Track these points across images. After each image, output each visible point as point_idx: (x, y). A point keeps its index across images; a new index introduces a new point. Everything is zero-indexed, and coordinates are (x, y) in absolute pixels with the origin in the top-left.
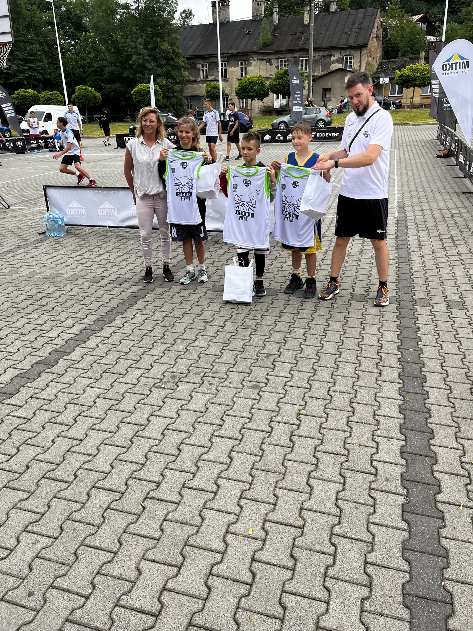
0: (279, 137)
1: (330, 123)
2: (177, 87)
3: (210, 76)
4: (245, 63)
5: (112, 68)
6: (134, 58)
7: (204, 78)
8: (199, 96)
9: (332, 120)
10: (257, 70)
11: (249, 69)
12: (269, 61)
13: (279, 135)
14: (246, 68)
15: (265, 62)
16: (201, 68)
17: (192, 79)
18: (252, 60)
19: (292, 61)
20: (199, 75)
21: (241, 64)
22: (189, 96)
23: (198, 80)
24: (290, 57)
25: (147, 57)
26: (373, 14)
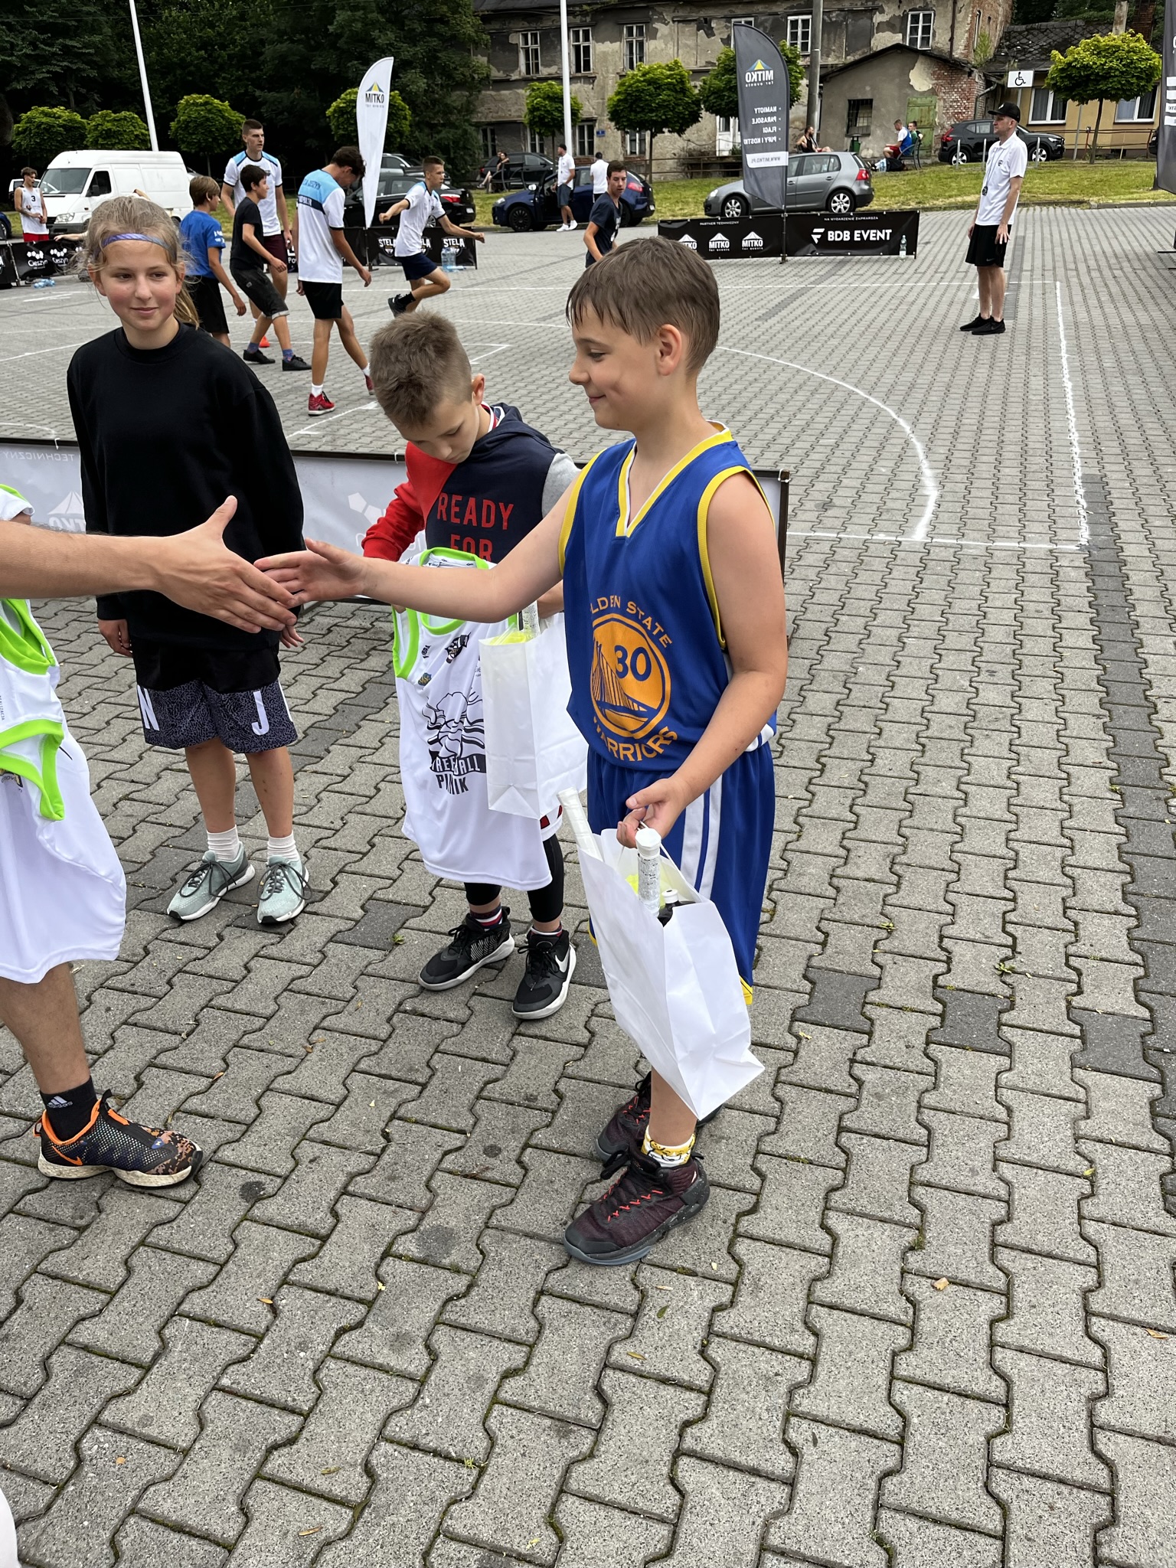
0: (719, 241)
1: (866, 198)
2: (457, 98)
3: (546, 65)
4: (640, 29)
5: (283, 47)
6: (341, 16)
7: (528, 72)
8: (515, 122)
9: (871, 190)
10: (671, 49)
11: (650, 46)
12: (705, 25)
13: (719, 236)
14: (641, 45)
15: (694, 26)
16: (521, 44)
17: (496, 74)
18: (658, 20)
19: (767, 25)
20: (517, 65)
21: (630, 33)
22: (490, 124)
23: (514, 77)
24: (762, 13)
25: (374, 15)
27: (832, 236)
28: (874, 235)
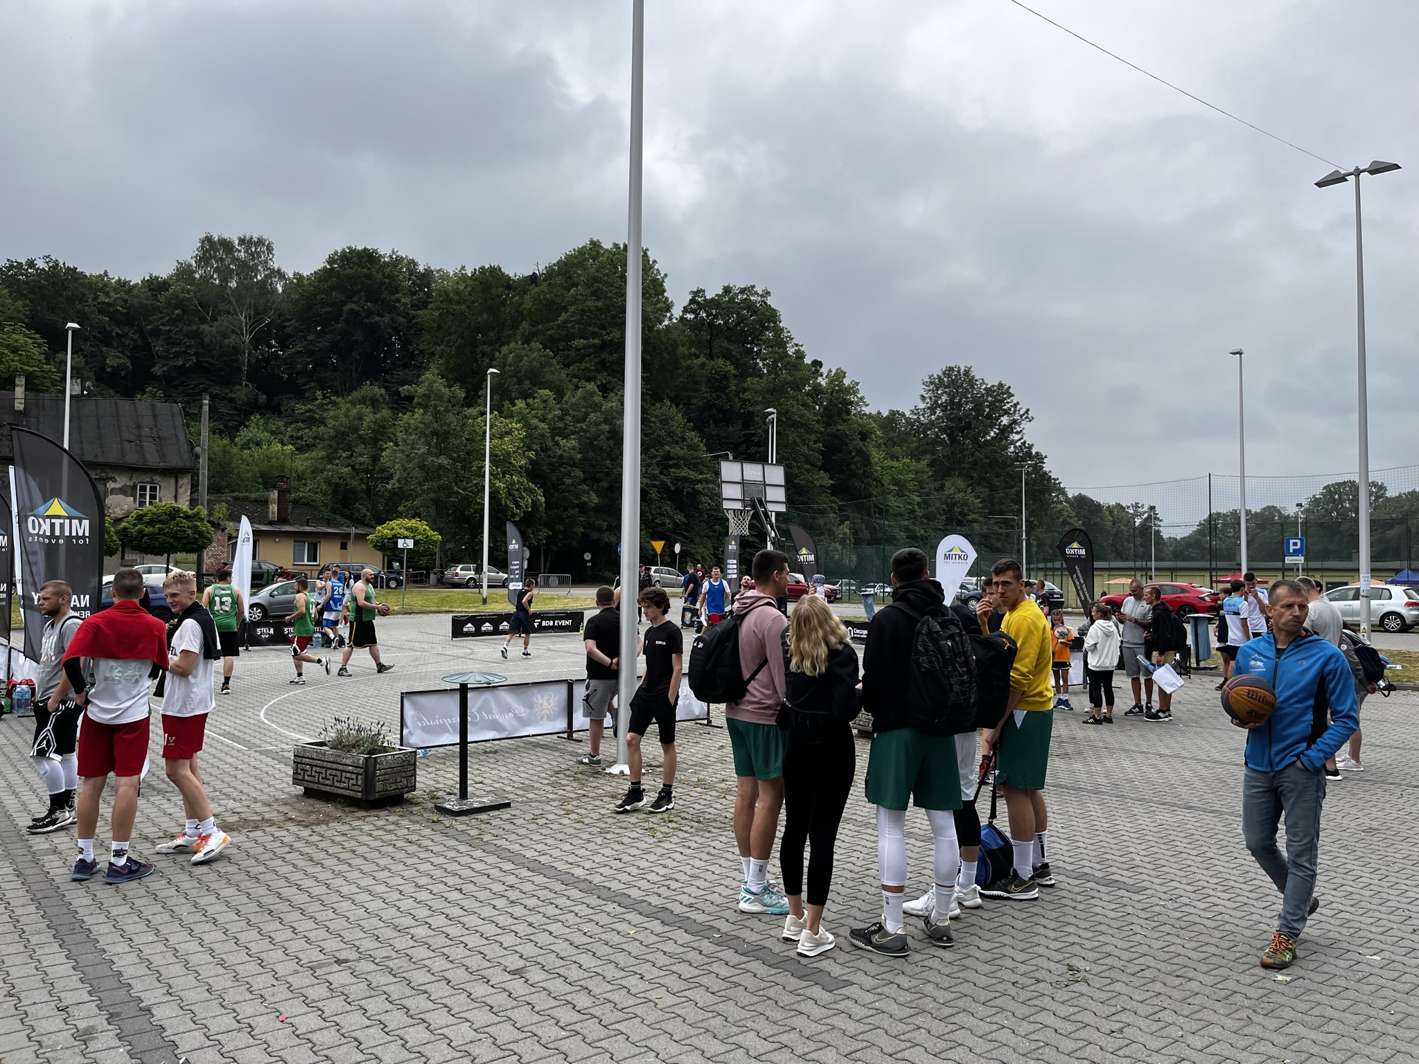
0: (487, 627)
13: (487, 624)
26: (173, 414)
27: (544, 623)
28: (564, 623)
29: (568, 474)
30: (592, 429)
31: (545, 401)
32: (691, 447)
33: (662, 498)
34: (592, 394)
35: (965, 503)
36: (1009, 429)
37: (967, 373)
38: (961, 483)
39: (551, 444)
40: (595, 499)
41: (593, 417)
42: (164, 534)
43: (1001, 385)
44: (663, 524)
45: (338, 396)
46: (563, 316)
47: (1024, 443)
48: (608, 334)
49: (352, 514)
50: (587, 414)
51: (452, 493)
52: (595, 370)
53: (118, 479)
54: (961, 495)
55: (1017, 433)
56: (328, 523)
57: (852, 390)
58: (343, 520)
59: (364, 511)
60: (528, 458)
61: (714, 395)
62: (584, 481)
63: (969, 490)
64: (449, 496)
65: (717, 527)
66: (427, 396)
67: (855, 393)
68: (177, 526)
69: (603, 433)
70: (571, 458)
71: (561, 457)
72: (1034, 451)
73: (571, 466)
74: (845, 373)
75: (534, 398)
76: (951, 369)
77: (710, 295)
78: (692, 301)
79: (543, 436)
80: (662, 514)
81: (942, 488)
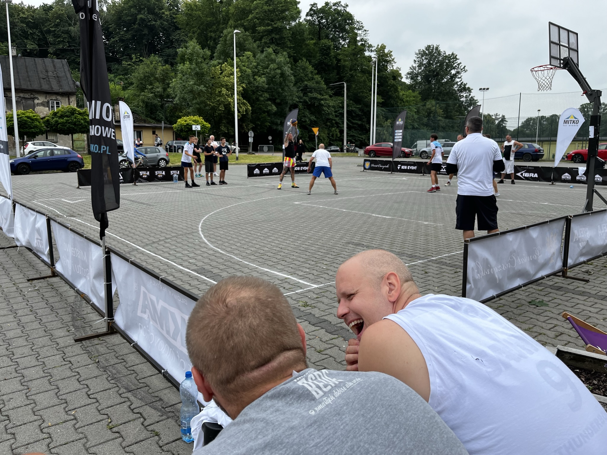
26: (63, 65)
29: (261, 96)
30: (272, 72)
31: (248, 58)
32: (317, 83)
33: (304, 108)
34: (270, 54)
35: (436, 112)
36: (455, 76)
37: (437, 48)
38: (434, 102)
39: (252, 80)
40: (274, 108)
41: (272, 66)
42: (69, 123)
43: (453, 54)
44: (306, 121)
45: (143, 57)
46: (250, 16)
47: (462, 83)
48: (275, 24)
49: (155, 117)
50: (269, 65)
51: (206, 105)
52: (269, 43)
53: (40, 98)
54: (434, 108)
55: (459, 78)
56: (145, 122)
57: (389, 54)
58: (151, 120)
59: (161, 116)
60: (243, 87)
61: (323, 57)
62: (269, 99)
63: (438, 106)
64: (205, 107)
65: (328, 124)
66: (192, 54)
67: (391, 56)
68: (76, 118)
69: (277, 74)
70: (263, 87)
71: (257, 87)
72: (467, 86)
73: (263, 91)
74: (385, 46)
75: (243, 56)
76: (429, 46)
77: (319, 6)
78: (311, 10)
79: (248, 75)
80: (305, 116)
81: (425, 105)
